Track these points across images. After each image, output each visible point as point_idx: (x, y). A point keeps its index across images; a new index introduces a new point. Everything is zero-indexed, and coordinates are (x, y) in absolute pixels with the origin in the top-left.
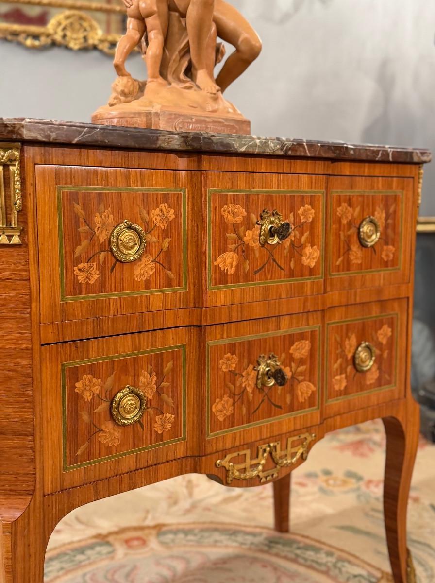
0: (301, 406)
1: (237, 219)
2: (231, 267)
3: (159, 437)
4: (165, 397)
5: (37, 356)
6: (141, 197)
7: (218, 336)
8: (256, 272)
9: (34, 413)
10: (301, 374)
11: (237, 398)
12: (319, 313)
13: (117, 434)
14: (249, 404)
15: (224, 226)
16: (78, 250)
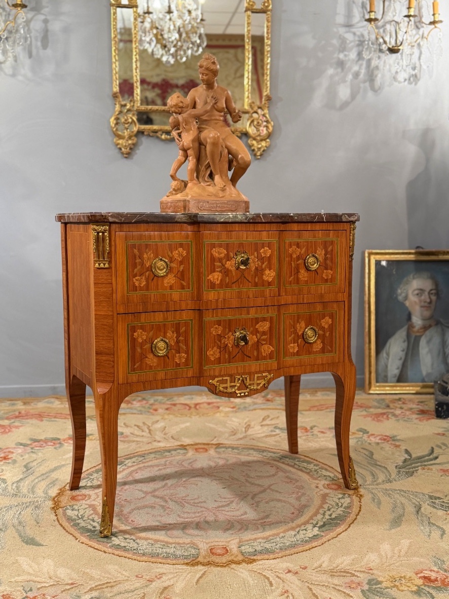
0: (264, 358)
1: (221, 255)
2: (218, 280)
3: (178, 365)
4: (181, 345)
5: (115, 319)
6: (168, 245)
7: (211, 316)
8: (233, 283)
9: (114, 345)
10: (264, 340)
11: (222, 349)
12: (276, 307)
13: (155, 360)
14: (230, 353)
15: (213, 259)
16: (136, 270)
